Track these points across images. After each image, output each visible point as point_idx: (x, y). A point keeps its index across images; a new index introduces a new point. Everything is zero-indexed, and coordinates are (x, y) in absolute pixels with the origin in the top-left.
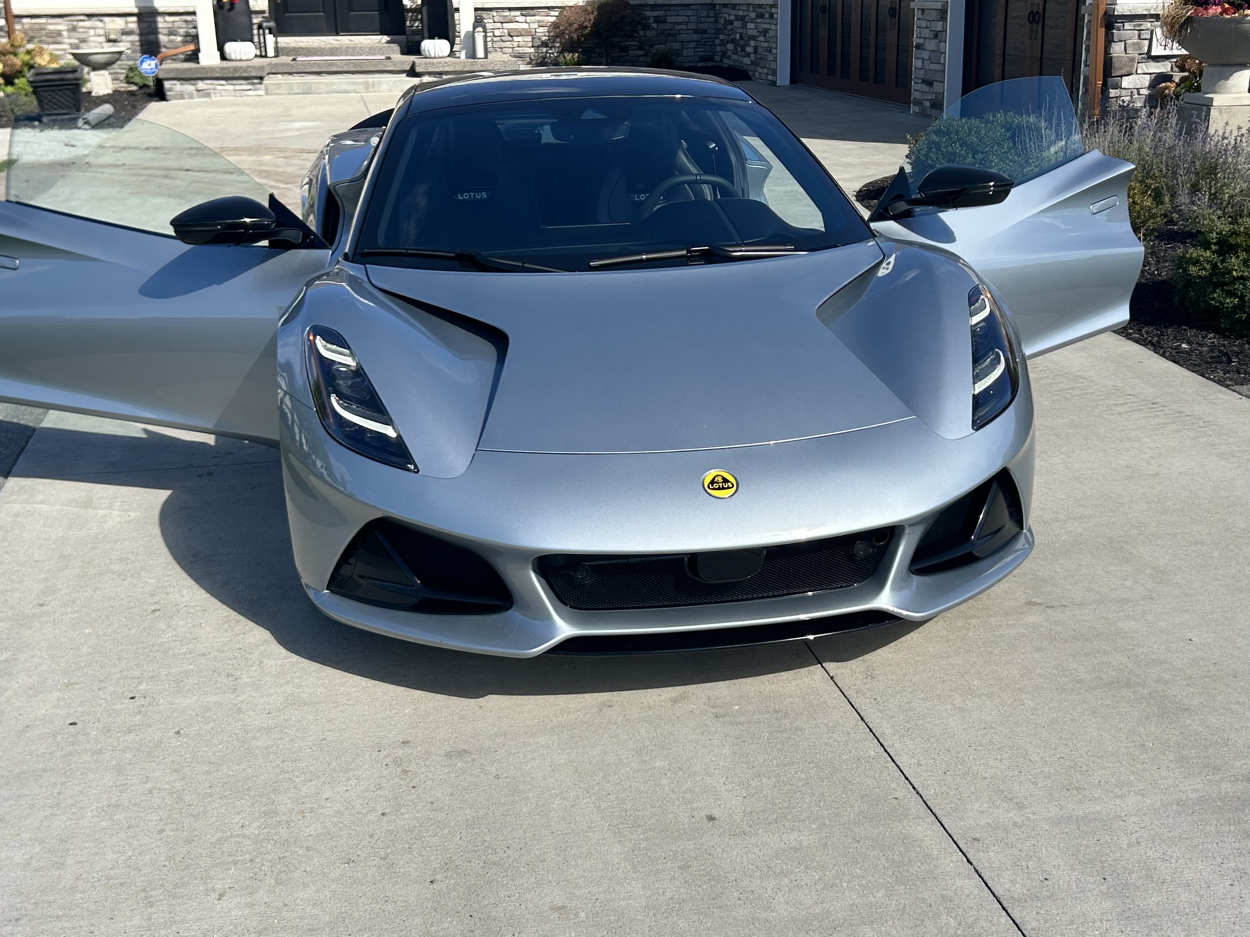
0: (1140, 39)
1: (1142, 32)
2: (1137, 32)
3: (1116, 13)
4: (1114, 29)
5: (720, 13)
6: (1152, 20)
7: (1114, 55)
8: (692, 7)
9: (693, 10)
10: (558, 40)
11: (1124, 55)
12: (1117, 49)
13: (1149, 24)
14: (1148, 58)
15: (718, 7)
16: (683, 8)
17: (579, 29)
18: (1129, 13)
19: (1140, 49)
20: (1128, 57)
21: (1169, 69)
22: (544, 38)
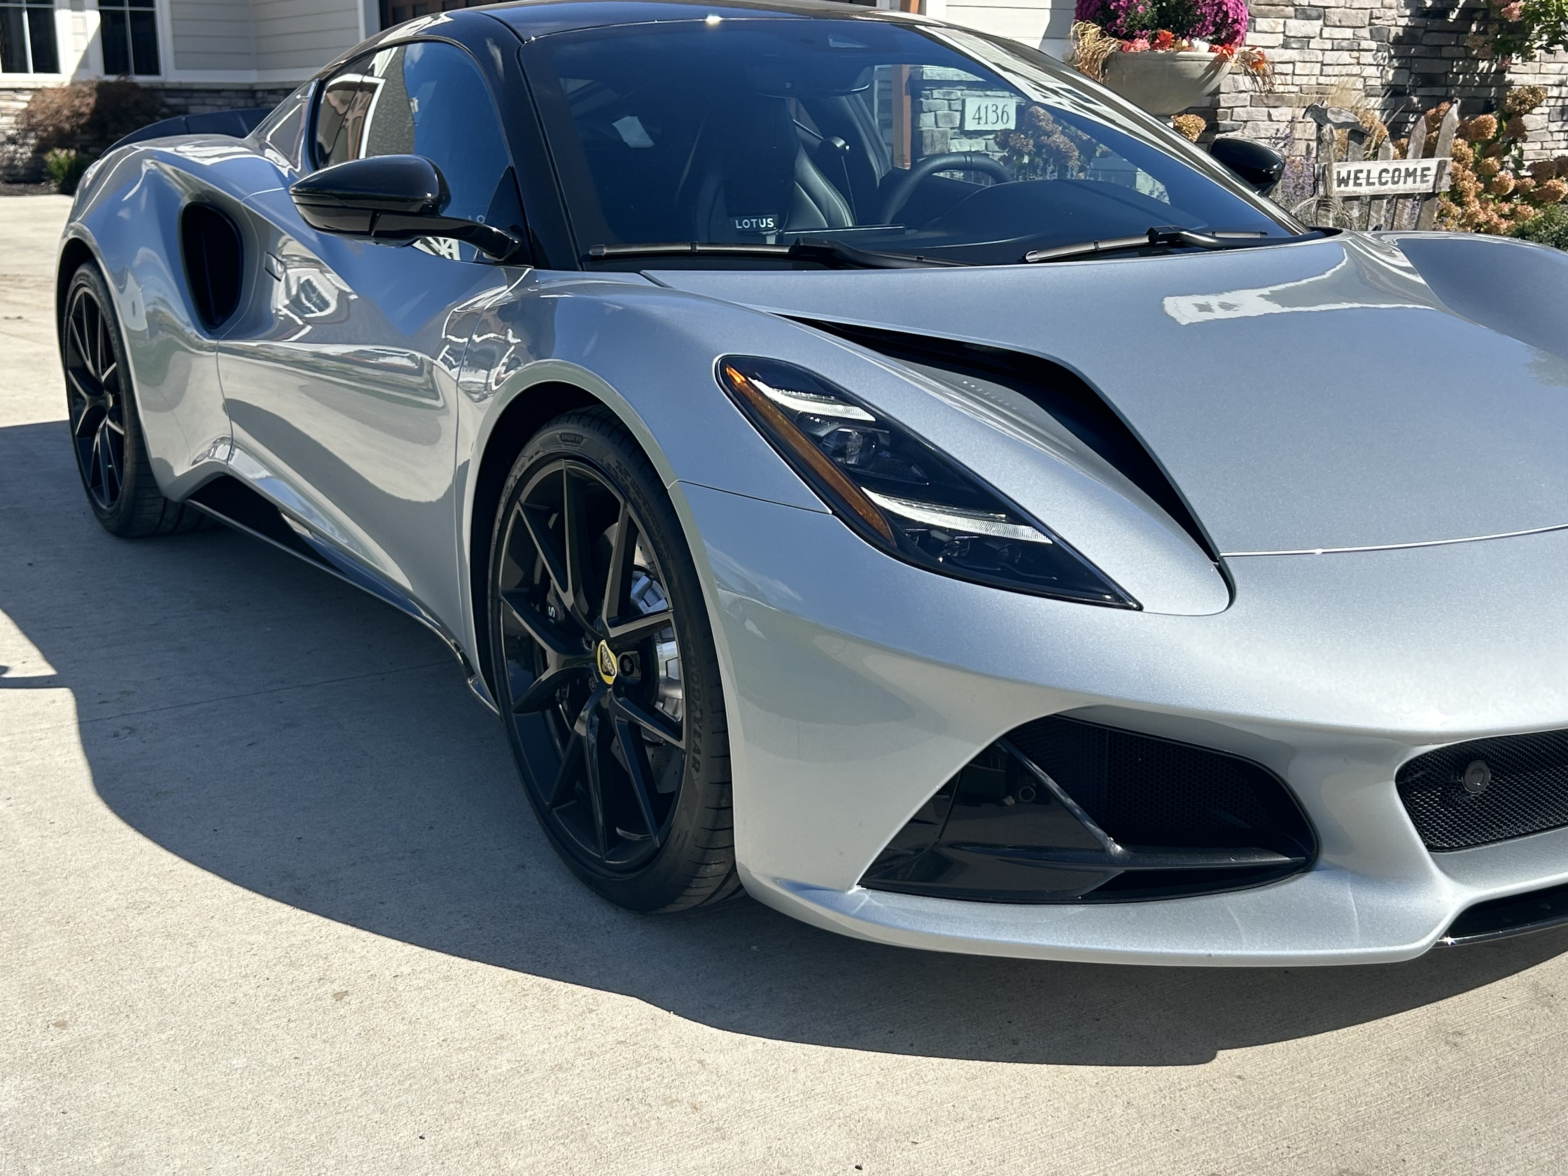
0: (951, 110)
1: (952, 102)
2: (946, 102)
3: (925, 78)
4: (921, 97)
5: (264, 102)
6: (963, 88)
7: (924, 129)
8: (223, 94)
9: (225, 97)
10: (33, 134)
11: (935, 129)
12: (927, 121)
13: (959, 93)
14: (961, 133)
15: (259, 95)
16: (211, 95)
17: (73, 117)
18: (938, 78)
19: (952, 122)
20: (939, 132)
21: (984, 148)
22: (11, 132)
